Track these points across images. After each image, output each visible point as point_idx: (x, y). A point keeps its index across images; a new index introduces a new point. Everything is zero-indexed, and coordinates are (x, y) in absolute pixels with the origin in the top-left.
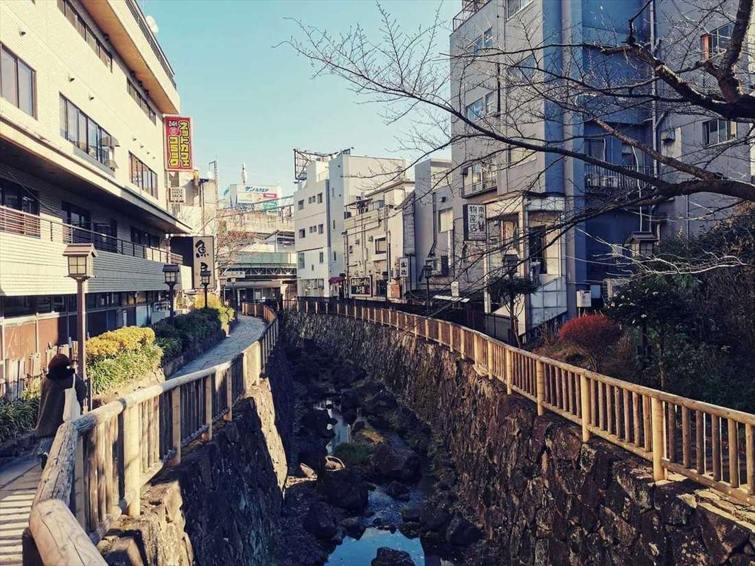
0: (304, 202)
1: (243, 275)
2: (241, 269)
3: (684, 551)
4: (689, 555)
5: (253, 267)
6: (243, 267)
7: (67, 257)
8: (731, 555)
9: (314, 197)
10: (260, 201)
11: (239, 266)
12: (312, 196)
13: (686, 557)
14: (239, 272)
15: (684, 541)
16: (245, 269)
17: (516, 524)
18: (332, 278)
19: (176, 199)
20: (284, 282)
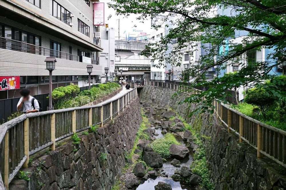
0: (155, 37)
1: (127, 69)
2: (126, 67)
3: (260, 185)
4: (261, 187)
5: (132, 66)
6: (127, 66)
7: (46, 62)
8: (273, 186)
9: (159, 35)
10: (139, 36)
11: (125, 66)
12: (158, 34)
13: (261, 188)
14: (126, 68)
15: (261, 181)
16: (128, 67)
17: (216, 177)
18: (166, 71)
19: (97, 37)
20: (145, 73)
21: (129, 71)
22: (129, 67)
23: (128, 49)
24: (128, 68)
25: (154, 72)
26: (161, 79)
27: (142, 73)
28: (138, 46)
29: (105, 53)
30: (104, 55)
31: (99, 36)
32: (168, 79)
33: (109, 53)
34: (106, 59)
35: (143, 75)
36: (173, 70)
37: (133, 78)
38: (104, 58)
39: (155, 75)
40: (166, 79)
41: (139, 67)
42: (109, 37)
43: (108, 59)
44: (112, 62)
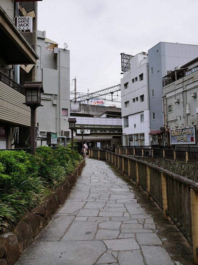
5: (95, 127)
9: (136, 78)
12: (134, 78)
16: (90, 128)
18: (151, 132)
19: (22, 28)
20: (114, 137)
21: (91, 134)
22: (92, 129)
23: (86, 113)
24: (89, 131)
25: (129, 135)
26: (142, 145)
27: (110, 137)
28: (98, 110)
29: (51, 95)
30: (49, 97)
31: (27, 25)
32: (156, 143)
33: (60, 94)
34: (54, 105)
35: (111, 141)
36: (169, 128)
37: (99, 145)
38: (49, 103)
39: (131, 140)
40: (153, 144)
41: (105, 130)
42: (58, 65)
43: (58, 106)
44: (65, 112)
